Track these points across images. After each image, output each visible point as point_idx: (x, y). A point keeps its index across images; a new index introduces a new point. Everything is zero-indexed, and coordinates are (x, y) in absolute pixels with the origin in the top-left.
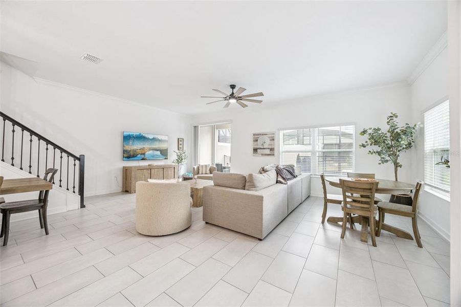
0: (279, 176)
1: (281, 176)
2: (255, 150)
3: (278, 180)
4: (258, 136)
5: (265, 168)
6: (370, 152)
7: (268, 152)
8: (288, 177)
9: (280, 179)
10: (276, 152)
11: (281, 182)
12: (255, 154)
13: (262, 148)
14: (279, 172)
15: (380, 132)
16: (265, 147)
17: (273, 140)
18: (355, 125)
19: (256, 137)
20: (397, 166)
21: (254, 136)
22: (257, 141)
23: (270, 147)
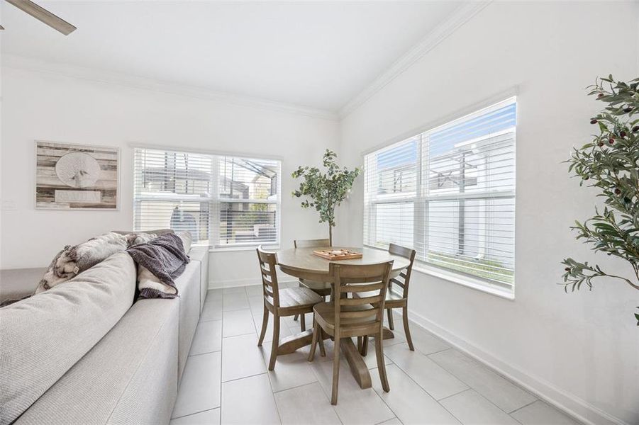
0: (147, 273)
1: (154, 272)
2: (46, 193)
3: (141, 286)
4: (57, 153)
5: (82, 251)
6: (303, 204)
7: (95, 198)
8: (172, 270)
9: (150, 283)
10: (121, 198)
11: (153, 295)
12: (42, 204)
13: (73, 185)
14: (142, 259)
15: (318, 174)
16: (83, 185)
17: (114, 168)
18: (282, 161)
19: (49, 152)
20: (331, 224)
21: (41, 151)
22: (54, 165)
23: (100, 186)
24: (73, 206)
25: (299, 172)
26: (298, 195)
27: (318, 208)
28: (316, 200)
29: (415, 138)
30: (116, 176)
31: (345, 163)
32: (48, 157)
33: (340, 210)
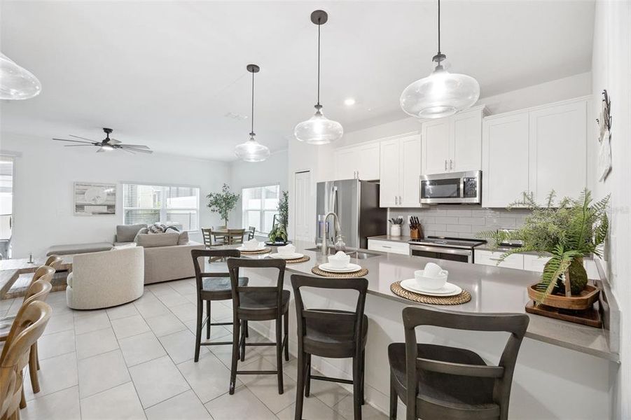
2: (80, 207)
4: (85, 187)
6: (212, 210)
7: (105, 209)
10: (117, 209)
12: (78, 213)
13: (93, 203)
15: (220, 196)
16: (98, 203)
17: (113, 194)
18: (200, 188)
19: (81, 187)
20: (226, 220)
21: (77, 187)
22: (84, 194)
23: (106, 203)
24: (94, 213)
25: (211, 195)
26: (210, 206)
27: (220, 212)
28: (218, 208)
29: (259, 188)
30: (115, 199)
31: (233, 191)
32: (80, 189)
33: (230, 213)
